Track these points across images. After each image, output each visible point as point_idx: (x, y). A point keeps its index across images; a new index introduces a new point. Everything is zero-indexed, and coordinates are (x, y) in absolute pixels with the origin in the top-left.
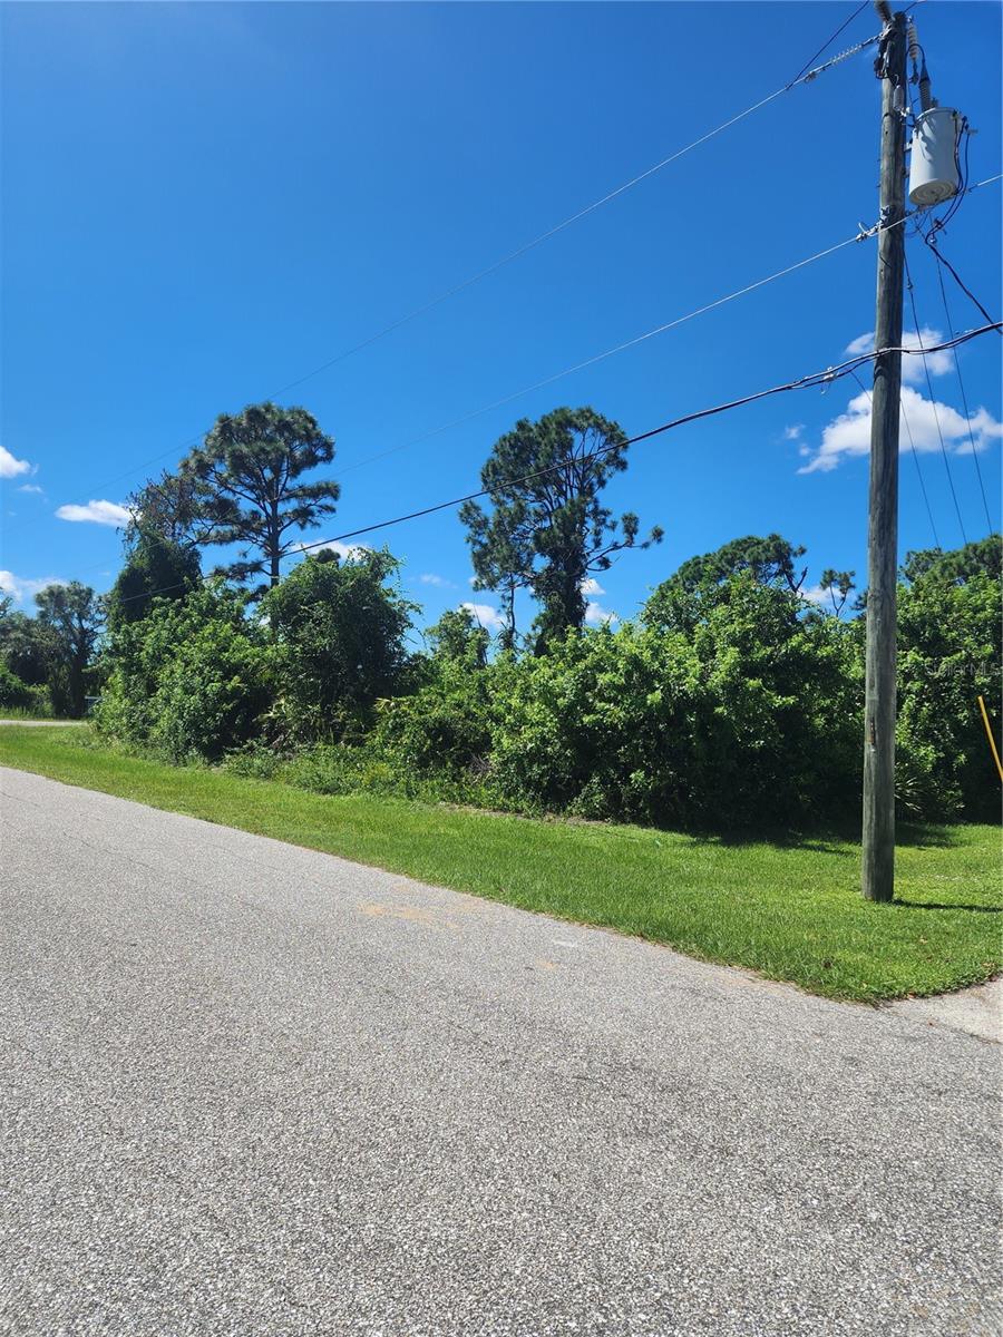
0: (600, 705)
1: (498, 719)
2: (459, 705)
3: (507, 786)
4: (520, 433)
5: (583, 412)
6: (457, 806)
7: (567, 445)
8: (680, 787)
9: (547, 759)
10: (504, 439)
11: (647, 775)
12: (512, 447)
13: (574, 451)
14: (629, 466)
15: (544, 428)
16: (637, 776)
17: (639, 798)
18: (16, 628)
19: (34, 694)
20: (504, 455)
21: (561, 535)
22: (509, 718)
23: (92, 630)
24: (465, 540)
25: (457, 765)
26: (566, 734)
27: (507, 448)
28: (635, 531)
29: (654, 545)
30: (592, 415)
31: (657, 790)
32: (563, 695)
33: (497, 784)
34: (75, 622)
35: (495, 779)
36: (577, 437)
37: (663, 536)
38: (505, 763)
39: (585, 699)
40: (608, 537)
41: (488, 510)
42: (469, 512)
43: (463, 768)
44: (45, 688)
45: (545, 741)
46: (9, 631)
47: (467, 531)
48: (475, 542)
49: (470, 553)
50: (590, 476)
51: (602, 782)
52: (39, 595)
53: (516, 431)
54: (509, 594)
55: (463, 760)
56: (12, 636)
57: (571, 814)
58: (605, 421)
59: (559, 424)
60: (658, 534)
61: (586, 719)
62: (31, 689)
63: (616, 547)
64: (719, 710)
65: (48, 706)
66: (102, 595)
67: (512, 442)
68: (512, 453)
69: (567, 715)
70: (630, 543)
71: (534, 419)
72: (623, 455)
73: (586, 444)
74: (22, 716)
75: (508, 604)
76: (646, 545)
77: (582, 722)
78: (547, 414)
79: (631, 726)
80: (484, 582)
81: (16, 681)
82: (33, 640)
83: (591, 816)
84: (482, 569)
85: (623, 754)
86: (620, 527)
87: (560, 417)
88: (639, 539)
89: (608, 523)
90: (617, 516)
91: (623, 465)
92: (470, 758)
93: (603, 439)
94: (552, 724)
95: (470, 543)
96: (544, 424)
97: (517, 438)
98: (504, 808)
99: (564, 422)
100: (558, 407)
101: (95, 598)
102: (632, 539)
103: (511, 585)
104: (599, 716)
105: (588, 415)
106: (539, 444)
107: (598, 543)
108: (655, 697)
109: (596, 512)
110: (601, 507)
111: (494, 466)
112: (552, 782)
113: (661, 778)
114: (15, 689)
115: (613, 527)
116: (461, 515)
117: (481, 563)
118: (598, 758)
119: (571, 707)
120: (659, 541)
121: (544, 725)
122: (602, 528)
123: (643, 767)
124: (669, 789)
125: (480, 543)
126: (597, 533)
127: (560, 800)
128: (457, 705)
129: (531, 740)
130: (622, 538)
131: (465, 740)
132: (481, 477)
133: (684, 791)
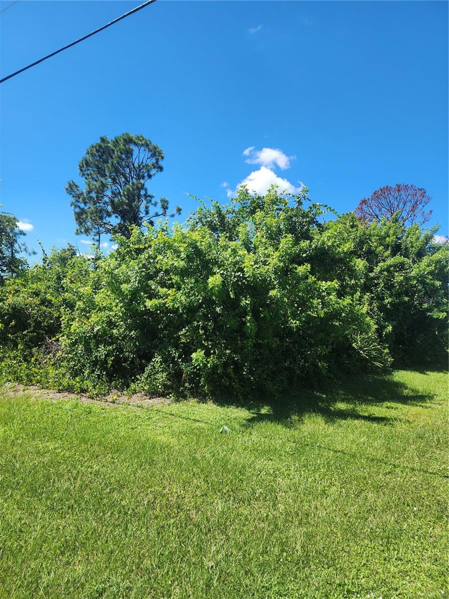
0: (163, 291)
1: (71, 306)
2: (36, 294)
3: (75, 365)
4: (102, 144)
5: (138, 137)
6: (22, 387)
7: (129, 153)
8: (235, 363)
9: (113, 340)
10: (93, 147)
11: (207, 354)
12: (97, 151)
13: (134, 157)
14: (164, 169)
15: (116, 143)
16: (198, 356)
17: (199, 376)
20: (93, 155)
21: (127, 201)
22: (80, 304)
24: (70, 204)
25: (28, 346)
26: (131, 317)
27: (94, 152)
28: (167, 208)
29: (177, 215)
30: (143, 139)
31: (215, 367)
32: (127, 281)
33: (65, 364)
35: (65, 358)
36: (135, 149)
37: (182, 212)
38: (73, 344)
39: (148, 286)
40: (153, 210)
41: (83, 188)
42: (72, 188)
43: (34, 350)
45: (111, 324)
47: (71, 199)
48: (76, 206)
49: (73, 212)
50: (142, 173)
51: (164, 361)
53: (100, 142)
54: (97, 238)
55: (37, 341)
57: (135, 392)
58: (151, 143)
59: (125, 140)
60: (179, 210)
61: (149, 304)
63: (157, 215)
64: (273, 293)
67: (97, 148)
68: (97, 154)
69: (131, 300)
70: (164, 214)
71: (110, 138)
72: (161, 163)
73: (140, 156)
75: (97, 243)
76: (173, 216)
77: (145, 307)
78: (118, 135)
79: (191, 310)
80: (83, 230)
83: (153, 393)
84: (80, 222)
85: (184, 335)
86: (159, 205)
87: (125, 137)
88: (169, 212)
89: (153, 202)
90: (157, 199)
91: (161, 169)
92: (43, 339)
93: (150, 154)
94: (118, 309)
95: (73, 206)
96: (116, 141)
97: (100, 146)
98: (70, 389)
99: (128, 140)
100: (124, 132)
102: (165, 212)
103: (99, 233)
104: (161, 301)
105: (141, 139)
106: (113, 151)
107: (147, 213)
108: (214, 281)
109: (146, 196)
110: (149, 193)
111: (86, 161)
112: (117, 361)
113: (219, 357)
115: (155, 204)
116: (67, 189)
117: (80, 217)
118: (160, 339)
119: (135, 294)
120: (180, 214)
121: (111, 310)
122: (149, 205)
123: (203, 347)
124: (225, 365)
125: (79, 207)
126: (147, 208)
127: (124, 377)
128: (34, 293)
129: (97, 323)
130: (161, 211)
131: (38, 324)
132: (79, 167)
133: (238, 368)
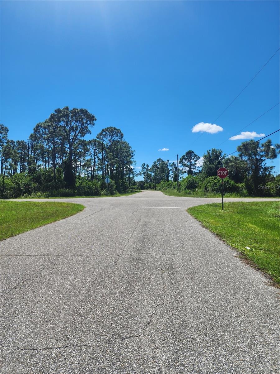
18: (231, 161)
19: (239, 187)
23: (261, 159)
34: (254, 157)
44: (243, 184)
46: (229, 163)
52: (239, 147)
56: (230, 164)
62: (238, 185)
65: (245, 191)
66: (264, 144)
74: (235, 197)
81: (232, 182)
82: (238, 165)
101: (260, 145)
114: (233, 185)
